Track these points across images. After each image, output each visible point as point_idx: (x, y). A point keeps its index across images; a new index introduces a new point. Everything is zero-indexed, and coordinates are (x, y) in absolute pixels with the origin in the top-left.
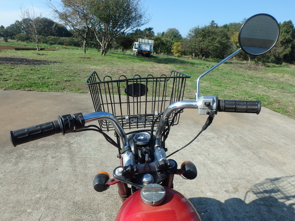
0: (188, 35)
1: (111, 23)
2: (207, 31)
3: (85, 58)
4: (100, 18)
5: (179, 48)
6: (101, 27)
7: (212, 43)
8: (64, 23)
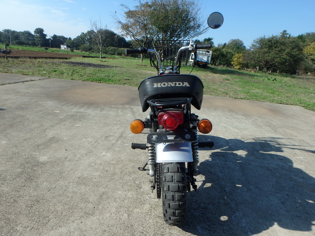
0: (251, 46)
1: (169, 33)
2: (274, 41)
3: (142, 65)
4: (159, 28)
5: (241, 60)
6: (159, 37)
7: (280, 55)
8: (126, 33)
